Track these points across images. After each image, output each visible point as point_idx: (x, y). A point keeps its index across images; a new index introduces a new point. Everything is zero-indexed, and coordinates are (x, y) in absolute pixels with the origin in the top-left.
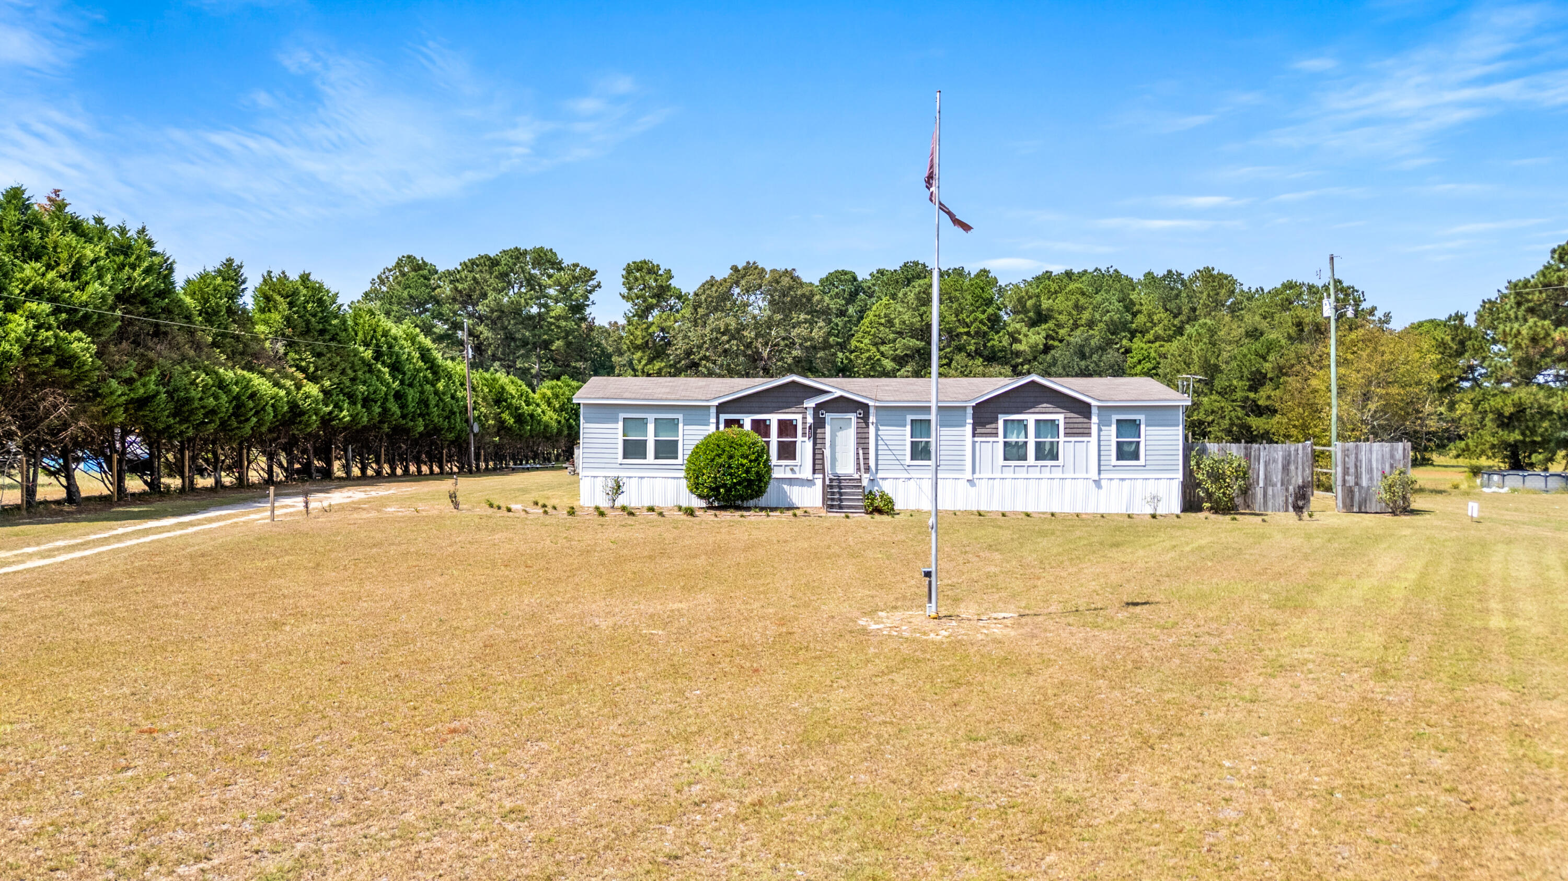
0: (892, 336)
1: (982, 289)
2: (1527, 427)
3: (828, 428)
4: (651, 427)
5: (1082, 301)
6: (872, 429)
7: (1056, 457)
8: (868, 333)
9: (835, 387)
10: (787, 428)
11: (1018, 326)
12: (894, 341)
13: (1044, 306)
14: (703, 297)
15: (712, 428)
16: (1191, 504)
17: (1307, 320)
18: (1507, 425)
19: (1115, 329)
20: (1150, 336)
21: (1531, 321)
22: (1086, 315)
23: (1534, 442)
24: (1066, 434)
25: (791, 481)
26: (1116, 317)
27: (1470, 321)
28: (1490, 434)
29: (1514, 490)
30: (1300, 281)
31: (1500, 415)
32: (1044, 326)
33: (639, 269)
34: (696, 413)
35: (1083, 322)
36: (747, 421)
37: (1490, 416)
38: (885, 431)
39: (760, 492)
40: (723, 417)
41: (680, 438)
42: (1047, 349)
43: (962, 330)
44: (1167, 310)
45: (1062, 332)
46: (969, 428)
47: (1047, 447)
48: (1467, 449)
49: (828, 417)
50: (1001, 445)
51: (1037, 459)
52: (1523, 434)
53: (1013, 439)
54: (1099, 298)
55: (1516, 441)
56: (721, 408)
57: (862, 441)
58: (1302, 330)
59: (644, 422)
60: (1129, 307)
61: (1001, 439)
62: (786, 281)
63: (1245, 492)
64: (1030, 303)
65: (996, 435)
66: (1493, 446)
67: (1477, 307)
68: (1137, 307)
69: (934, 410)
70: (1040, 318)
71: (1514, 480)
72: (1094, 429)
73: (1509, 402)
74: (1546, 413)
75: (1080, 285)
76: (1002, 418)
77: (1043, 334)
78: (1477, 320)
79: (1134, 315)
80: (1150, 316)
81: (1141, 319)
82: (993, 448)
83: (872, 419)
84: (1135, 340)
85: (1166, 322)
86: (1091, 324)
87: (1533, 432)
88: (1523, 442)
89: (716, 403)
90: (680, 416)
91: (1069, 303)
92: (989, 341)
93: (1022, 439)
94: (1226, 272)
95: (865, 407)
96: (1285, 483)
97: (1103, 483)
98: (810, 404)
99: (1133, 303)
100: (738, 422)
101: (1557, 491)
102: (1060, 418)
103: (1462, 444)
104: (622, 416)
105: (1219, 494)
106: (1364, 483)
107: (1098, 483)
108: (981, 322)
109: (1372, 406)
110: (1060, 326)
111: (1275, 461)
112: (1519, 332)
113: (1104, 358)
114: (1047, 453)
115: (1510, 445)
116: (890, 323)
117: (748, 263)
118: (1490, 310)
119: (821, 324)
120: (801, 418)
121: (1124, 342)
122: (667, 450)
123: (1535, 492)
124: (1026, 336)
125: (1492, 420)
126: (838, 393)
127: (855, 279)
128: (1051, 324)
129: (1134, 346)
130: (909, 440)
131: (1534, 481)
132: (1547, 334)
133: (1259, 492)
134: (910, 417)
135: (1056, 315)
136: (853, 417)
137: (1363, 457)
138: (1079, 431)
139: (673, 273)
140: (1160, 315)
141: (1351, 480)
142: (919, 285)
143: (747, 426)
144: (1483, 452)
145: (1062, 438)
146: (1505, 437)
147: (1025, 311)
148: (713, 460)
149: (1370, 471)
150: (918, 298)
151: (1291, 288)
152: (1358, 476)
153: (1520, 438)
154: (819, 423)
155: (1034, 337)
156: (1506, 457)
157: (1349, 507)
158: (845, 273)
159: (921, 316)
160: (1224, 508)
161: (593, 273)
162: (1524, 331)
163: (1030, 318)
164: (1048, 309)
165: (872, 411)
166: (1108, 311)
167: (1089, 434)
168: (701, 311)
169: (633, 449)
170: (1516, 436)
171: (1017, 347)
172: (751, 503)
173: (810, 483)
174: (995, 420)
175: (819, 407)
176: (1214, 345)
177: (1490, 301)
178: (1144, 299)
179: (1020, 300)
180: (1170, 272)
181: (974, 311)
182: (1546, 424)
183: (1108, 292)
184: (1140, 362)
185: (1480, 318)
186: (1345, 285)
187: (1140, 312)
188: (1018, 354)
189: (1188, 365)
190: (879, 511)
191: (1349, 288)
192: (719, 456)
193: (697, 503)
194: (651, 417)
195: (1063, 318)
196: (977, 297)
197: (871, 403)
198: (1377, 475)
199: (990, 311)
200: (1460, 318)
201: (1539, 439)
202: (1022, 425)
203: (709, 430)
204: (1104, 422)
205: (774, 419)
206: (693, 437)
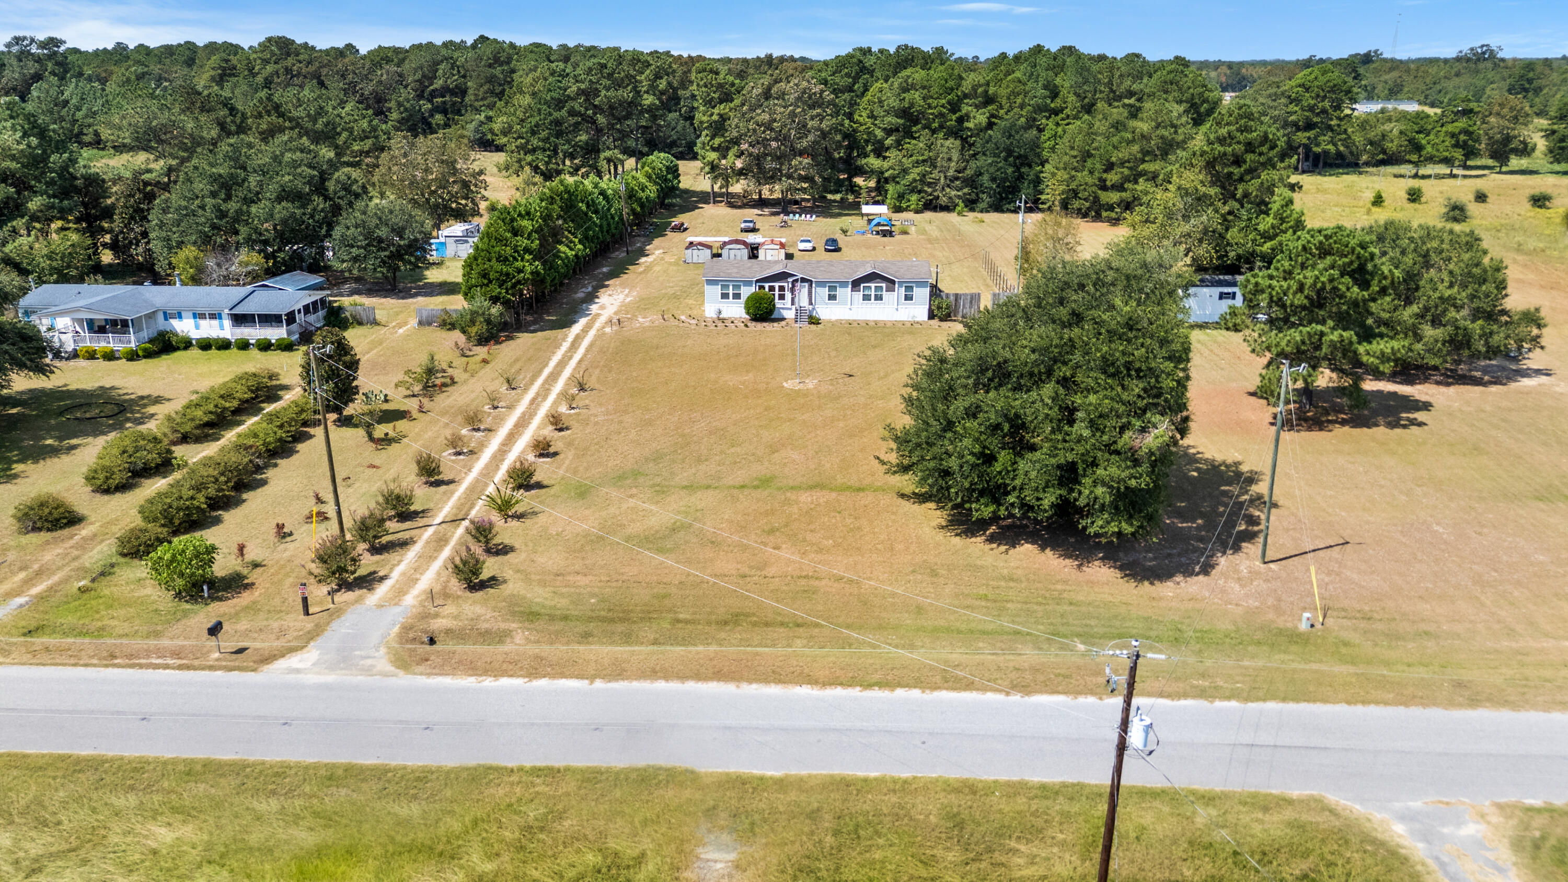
0: (882, 114)
3: (797, 289)
5: (1018, 88)
6: (814, 289)
7: (882, 299)
9: (800, 273)
10: (782, 289)
11: (970, 109)
16: (931, 318)
24: (886, 291)
25: (783, 309)
34: (748, 283)
35: (1017, 105)
36: (767, 286)
38: (819, 290)
39: (772, 314)
40: (758, 284)
41: (742, 292)
42: (990, 125)
43: (930, 111)
44: (1077, 95)
46: (850, 289)
47: (879, 296)
49: (798, 284)
50: (862, 295)
51: (875, 300)
53: (866, 293)
56: (757, 281)
57: (810, 294)
59: (728, 285)
61: (862, 293)
63: (950, 313)
65: (860, 291)
70: (987, 101)
72: (896, 289)
76: (862, 285)
82: (859, 296)
83: (814, 285)
86: (1021, 107)
89: (755, 279)
90: (742, 284)
92: (948, 121)
93: (869, 293)
95: (811, 281)
96: (970, 308)
97: (899, 309)
98: (790, 280)
100: (763, 287)
102: (884, 285)
104: (720, 283)
105: (939, 315)
107: (897, 309)
108: (943, 106)
111: (967, 299)
114: (879, 298)
120: (787, 285)
121: (1044, 120)
122: (737, 296)
124: (974, 117)
126: (801, 276)
129: (1047, 127)
130: (827, 293)
133: (960, 311)
134: (828, 285)
136: (806, 285)
138: (890, 289)
143: (767, 288)
145: (884, 293)
148: (754, 305)
154: (794, 287)
160: (944, 319)
165: (814, 282)
167: (894, 291)
169: (725, 296)
171: (968, 125)
172: (769, 319)
173: (790, 309)
174: (860, 286)
175: (794, 281)
181: (938, 98)
190: (814, 322)
192: (756, 303)
193: (748, 319)
194: (731, 284)
196: (942, 87)
197: (814, 280)
199: (950, 97)
202: (870, 288)
203: (753, 289)
204: (900, 286)
205: (777, 285)
206: (747, 292)
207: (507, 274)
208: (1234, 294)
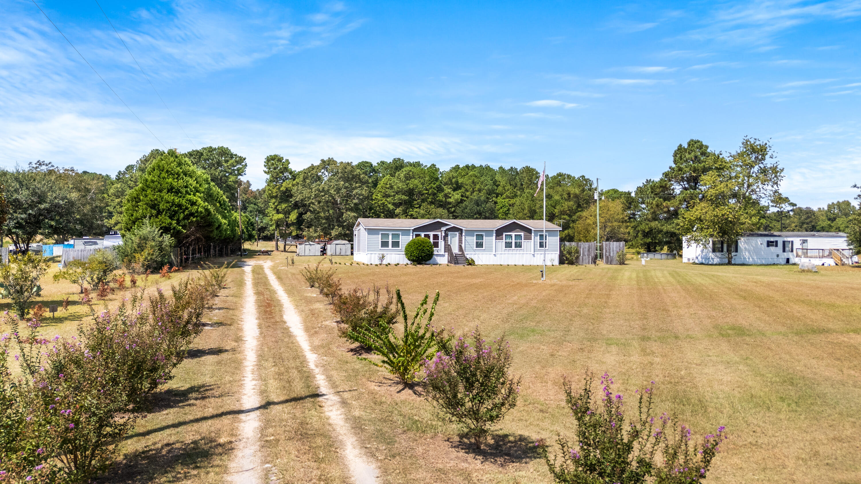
0: (393, 194)
1: (433, 173)
2: (653, 237)
3: (449, 237)
4: (390, 237)
5: (476, 180)
6: (463, 237)
7: (521, 247)
8: (381, 192)
9: (452, 223)
10: (436, 237)
11: (449, 190)
12: (394, 196)
13: (459, 182)
14: (309, 174)
15: (411, 237)
16: (561, 262)
17: (572, 192)
18: (646, 236)
19: (490, 193)
20: (504, 196)
21: (656, 199)
22: (478, 186)
23: (655, 243)
24: (524, 239)
25: (437, 255)
26: (490, 187)
27: (633, 195)
28: (640, 240)
29: (651, 259)
30: (564, 173)
31: (644, 231)
32: (460, 191)
33: (273, 160)
34: (406, 232)
35: (476, 189)
36: (423, 234)
37: (640, 232)
38: (468, 238)
39: (430, 259)
40: (415, 233)
41: (400, 240)
42: (462, 201)
43: (425, 192)
44: (511, 185)
45: (468, 194)
46: (494, 237)
47: (518, 243)
48: (632, 245)
49: (449, 233)
50: (504, 243)
51: (515, 247)
52: (652, 239)
53: (508, 241)
54: (482, 179)
55: (649, 242)
56: (414, 230)
57: (460, 241)
58: (570, 196)
59: (388, 235)
60: (496, 183)
61: (504, 241)
62: (349, 168)
63: (577, 258)
64: (454, 180)
65: (502, 239)
66: (641, 244)
67: (635, 189)
68: (498, 183)
69: (544, 231)
70: (457, 187)
71: (651, 255)
72: (533, 237)
73: (647, 227)
74: (660, 231)
75: (475, 173)
76: (504, 234)
77: (460, 194)
78: (635, 195)
79: (497, 186)
80: (504, 187)
81: (500, 189)
82: (502, 243)
83: (463, 234)
84: (499, 198)
85: (511, 190)
86: (480, 190)
87: (655, 239)
88: (652, 242)
89: (413, 228)
90: (400, 233)
91: (470, 181)
92: (437, 197)
93: (510, 241)
94: (534, 168)
95: (461, 230)
96: (589, 255)
97: (535, 255)
98: (444, 229)
99: (496, 181)
100: (419, 235)
101: (665, 259)
102: (522, 234)
103: (631, 243)
104: (381, 233)
105: (570, 258)
106: (612, 255)
107: (534, 255)
108: (434, 188)
109: (607, 230)
110: (467, 190)
111: (586, 248)
112: (652, 203)
113: (487, 206)
114: (518, 245)
115: (647, 244)
116: (391, 187)
117: (329, 158)
118: (640, 190)
119: (365, 188)
120: (441, 234)
121: (494, 199)
122: (396, 244)
123: (658, 259)
124: (453, 195)
125: (641, 234)
126: (453, 225)
127: (372, 165)
128: (463, 190)
129: (498, 201)
130: (475, 241)
131: (658, 256)
132: (662, 204)
133: (581, 258)
134: (476, 234)
135: (465, 186)
136: (457, 233)
137: (611, 247)
138: (528, 238)
139: (290, 161)
140: (508, 187)
141: (608, 254)
142: (405, 171)
143: (423, 236)
144: (638, 246)
145: (523, 241)
146: (646, 240)
147: (452, 184)
148: (417, 248)
149: (613, 251)
150: (405, 177)
151: (560, 176)
152: (610, 253)
153: (651, 241)
154: (446, 235)
155: (456, 196)
156: (646, 248)
157: (607, 263)
158: (367, 163)
159: (407, 185)
160: (571, 263)
161: (245, 159)
162: (654, 202)
163: (454, 187)
164: (461, 183)
165: (464, 231)
166: (487, 185)
167: (531, 239)
168: (308, 181)
169: (385, 244)
170: (649, 240)
171: (449, 200)
172: (428, 262)
173: (443, 256)
174: (502, 235)
175: (447, 230)
176: (533, 201)
177: (640, 187)
178: (502, 180)
179: (449, 179)
180: (512, 168)
181: (430, 184)
182: (660, 235)
183: (486, 176)
184: (501, 208)
185: (636, 194)
186: (586, 178)
187: (499, 185)
188: (450, 203)
189: (523, 210)
190: (470, 264)
191: (588, 179)
192: (420, 246)
193: (409, 262)
194: (390, 233)
195: (468, 187)
196: (431, 177)
197: (463, 229)
198: (615, 252)
199: (437, 183)
200: (629, 193)
201: (657, 241)
202: (511, 236)
203: (410, 238)
204: (536, 235)
205: (431, 234)
206: (405, 240)
207: (180, 206)
208: (777, 242)
